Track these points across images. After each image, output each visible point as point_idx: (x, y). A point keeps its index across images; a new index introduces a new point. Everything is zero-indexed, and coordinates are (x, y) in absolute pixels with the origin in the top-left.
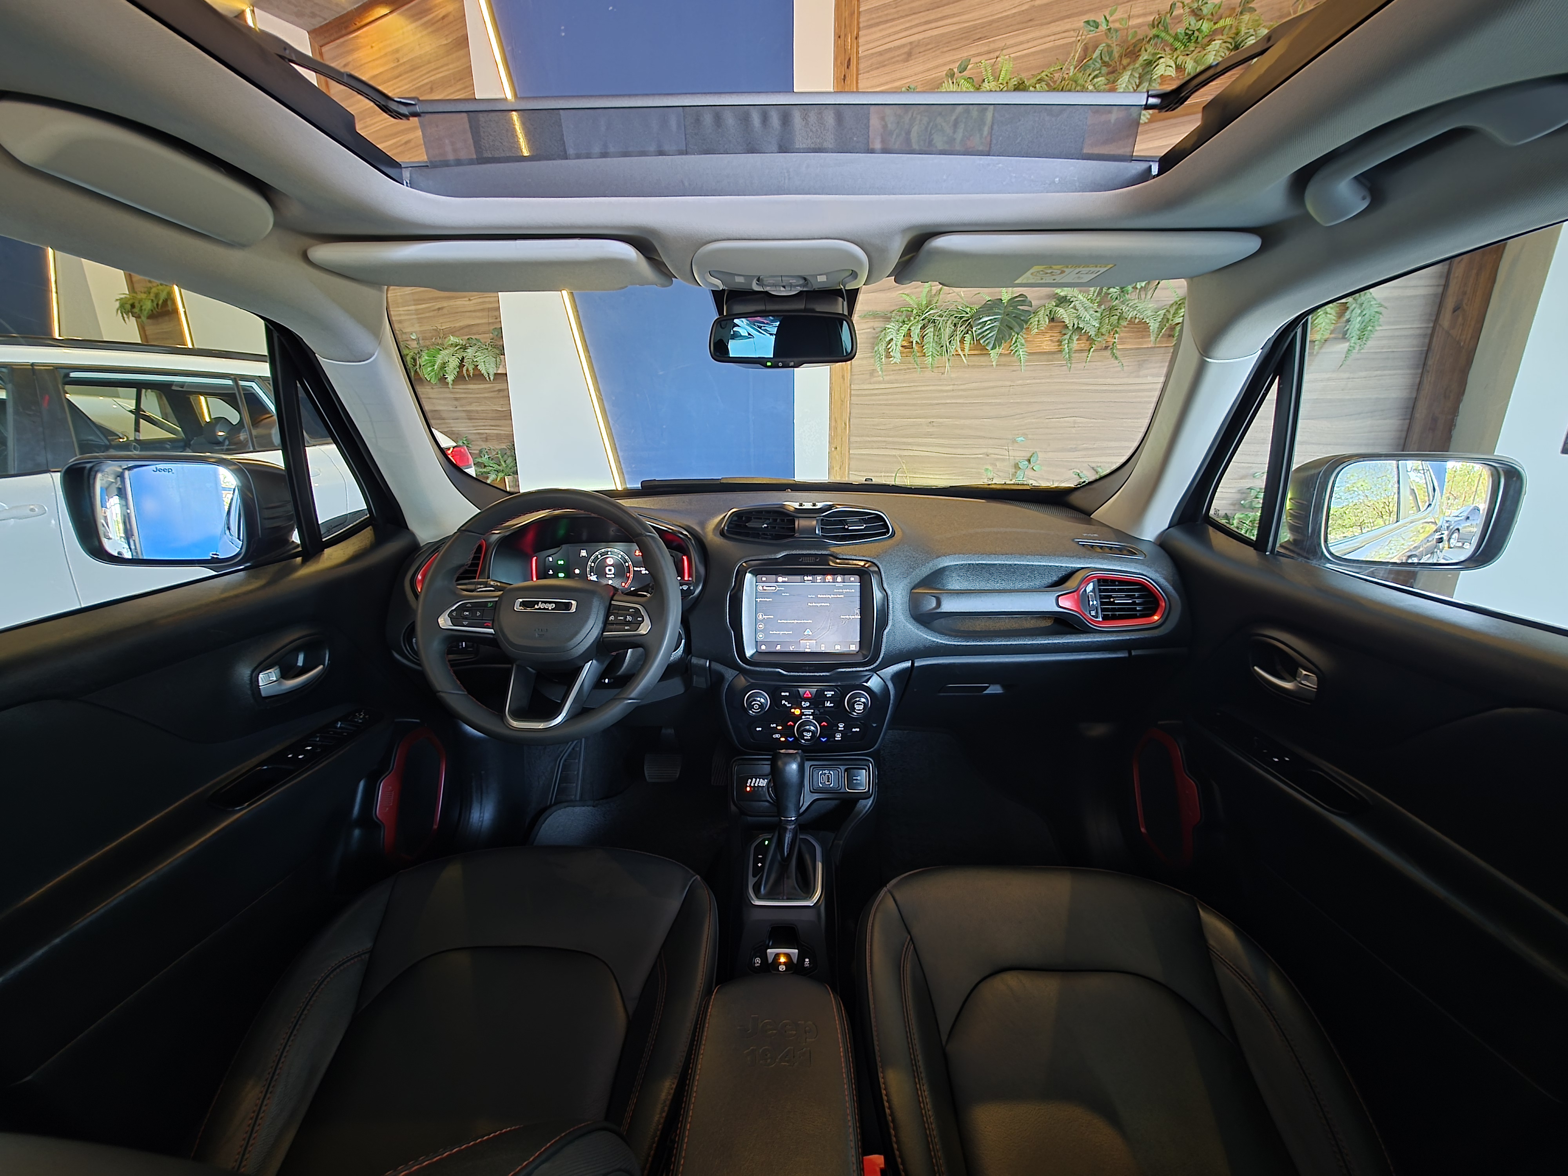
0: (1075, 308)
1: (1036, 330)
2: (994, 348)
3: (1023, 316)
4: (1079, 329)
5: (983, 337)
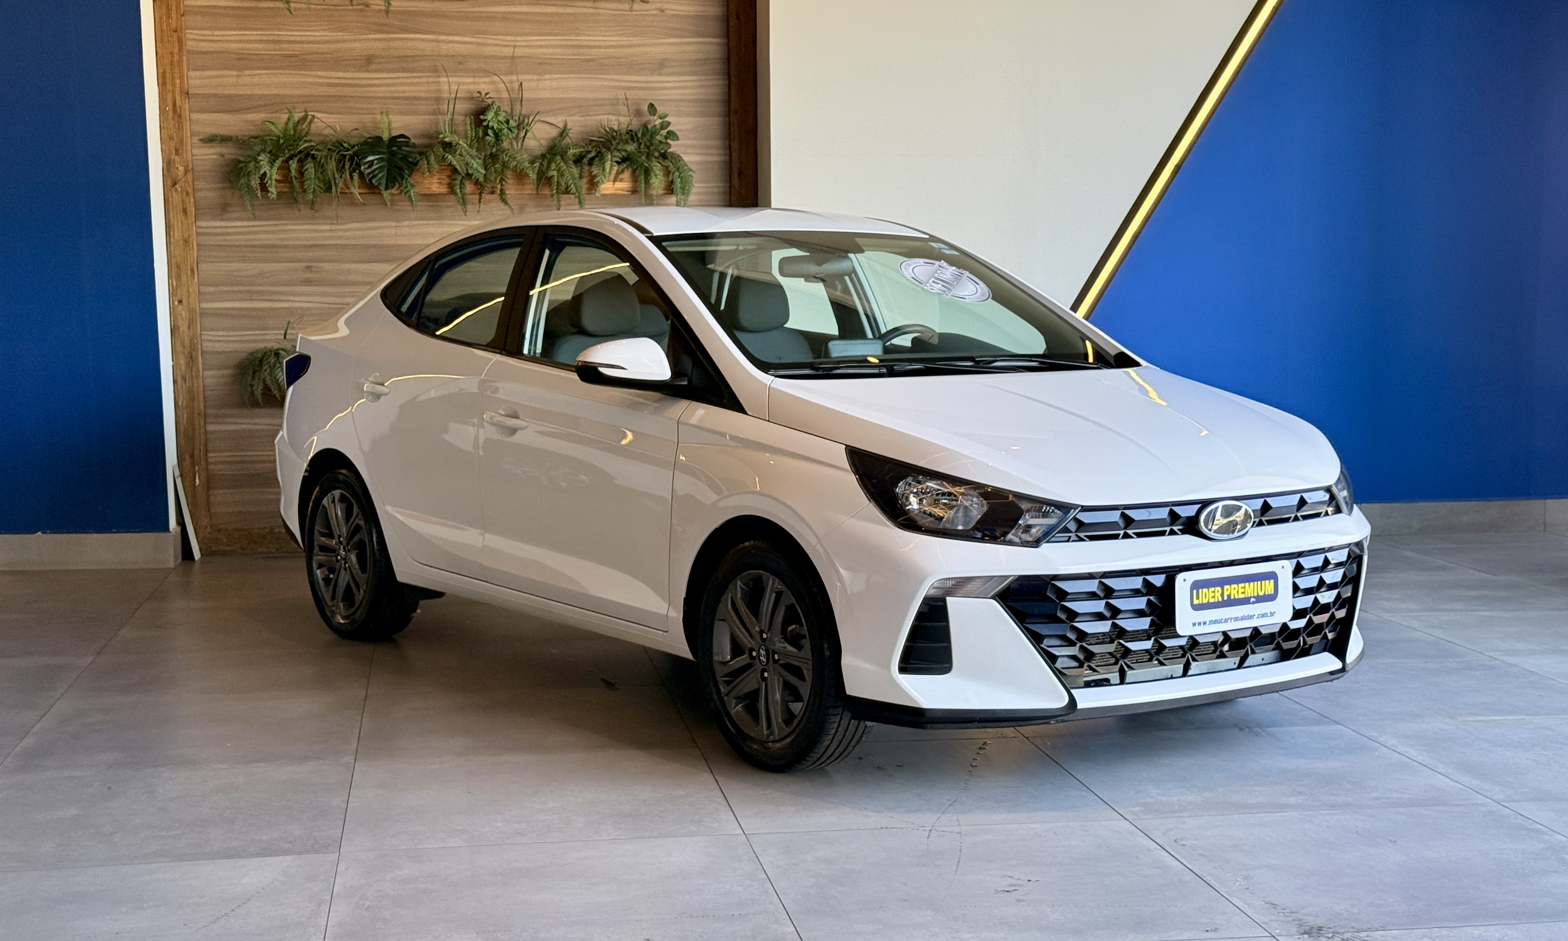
0: (461, 155)
1: (428, 174)
2: (387, 188)
3: (411, 157)
4: (469, 176)
5: (374, 177)
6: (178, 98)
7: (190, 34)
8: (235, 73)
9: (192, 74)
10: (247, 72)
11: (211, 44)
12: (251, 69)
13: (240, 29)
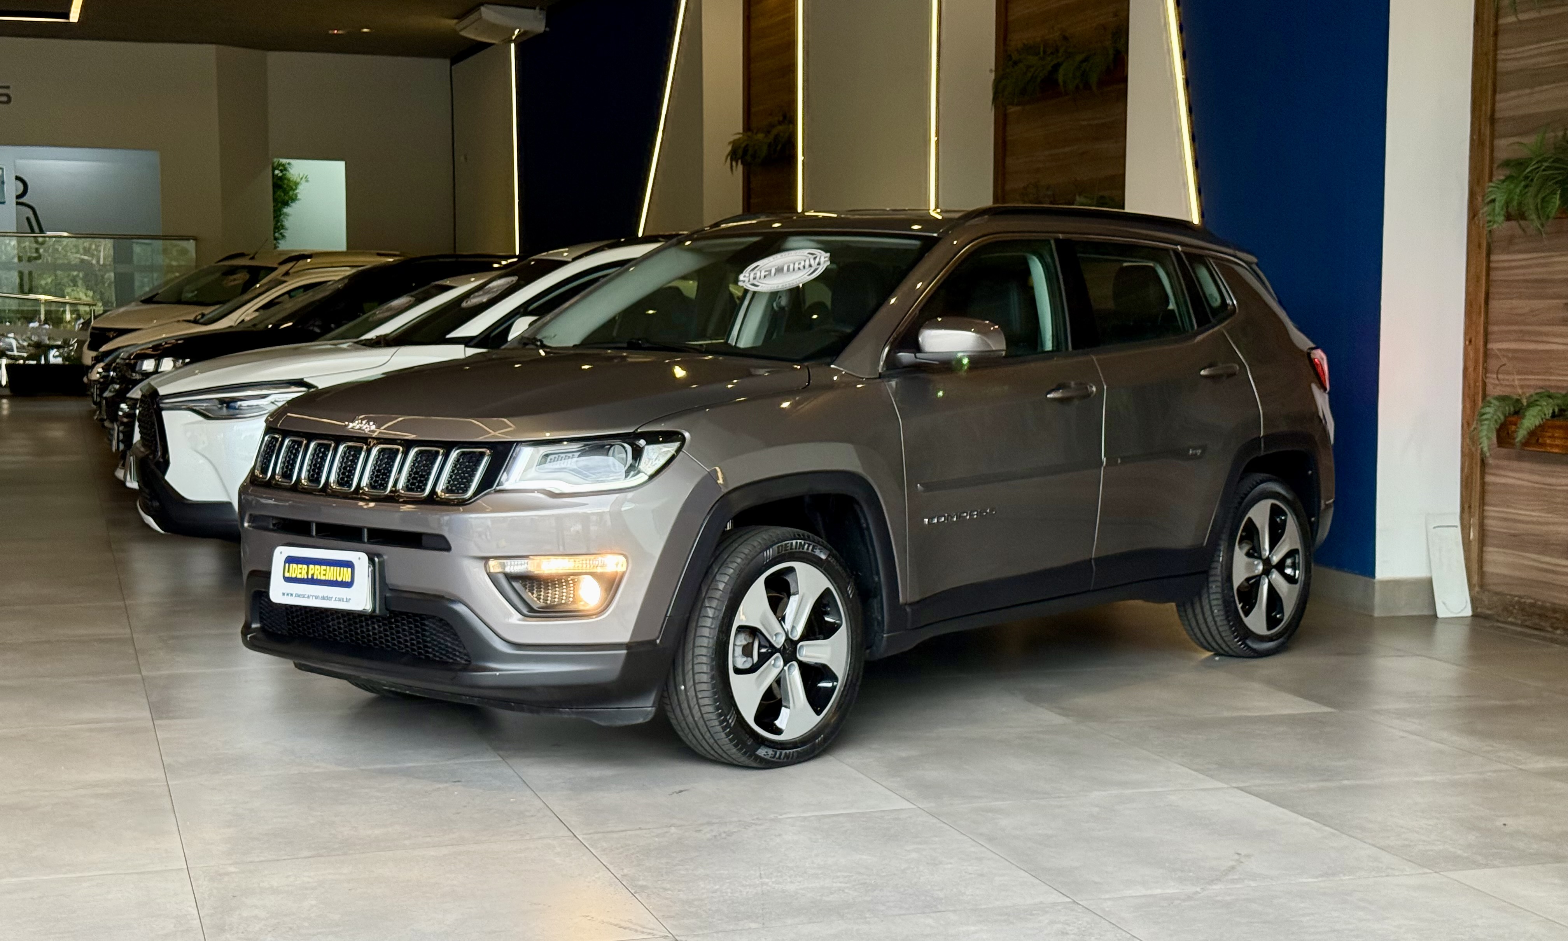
6: (1483, 124)
7: (1502, 54)
8: (1528, 91)
9: (1499, 97)
10: (1537, 89)
11: (1515, 63)
12: (1541, 84)
13: (1537, 42)
